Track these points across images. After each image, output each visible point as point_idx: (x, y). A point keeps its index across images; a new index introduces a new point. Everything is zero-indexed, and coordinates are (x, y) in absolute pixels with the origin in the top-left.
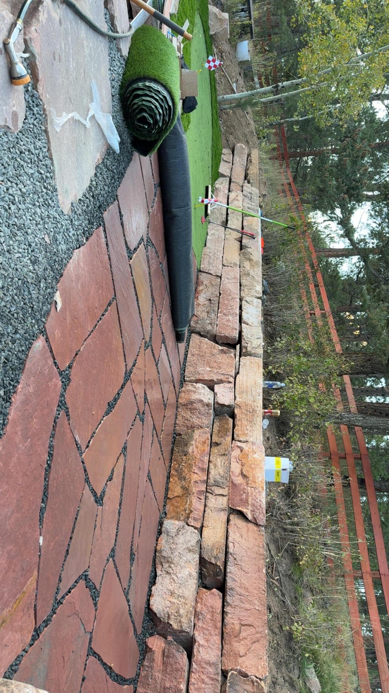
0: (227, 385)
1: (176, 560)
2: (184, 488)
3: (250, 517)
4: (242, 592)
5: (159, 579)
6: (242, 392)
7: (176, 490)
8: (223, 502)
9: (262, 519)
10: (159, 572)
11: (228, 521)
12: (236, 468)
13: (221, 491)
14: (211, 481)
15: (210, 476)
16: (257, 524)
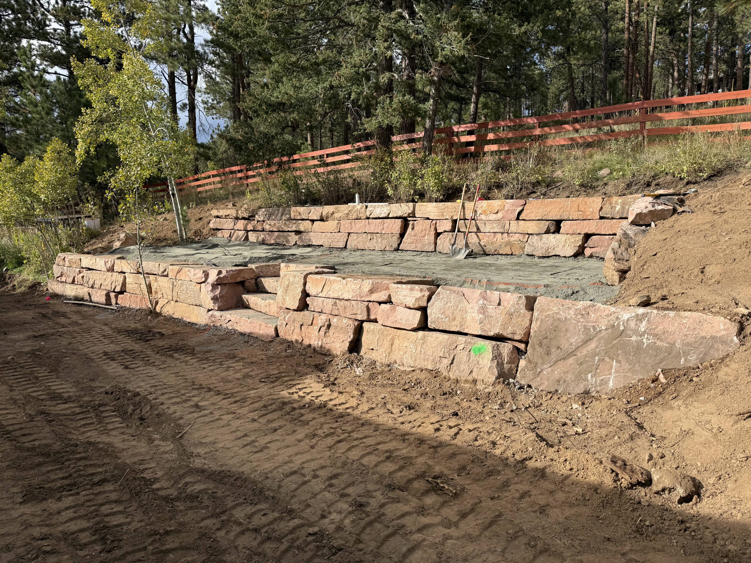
0: (438, 225)
1: (546, 246)
2: (506, 246)
3: (521, 208)
4: (562, 211)
5: (557, 254)
6: (443, 215)
7: (507, 250)
8: (514, 223)
9: (522, 202)
10: (554, 254)
11: (524, 220)
12: (493, 217)
13: (507, 225)
14: (502, 230)
15: (498, 231)
16: (525, 204)
